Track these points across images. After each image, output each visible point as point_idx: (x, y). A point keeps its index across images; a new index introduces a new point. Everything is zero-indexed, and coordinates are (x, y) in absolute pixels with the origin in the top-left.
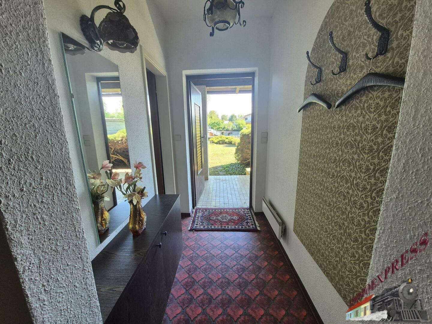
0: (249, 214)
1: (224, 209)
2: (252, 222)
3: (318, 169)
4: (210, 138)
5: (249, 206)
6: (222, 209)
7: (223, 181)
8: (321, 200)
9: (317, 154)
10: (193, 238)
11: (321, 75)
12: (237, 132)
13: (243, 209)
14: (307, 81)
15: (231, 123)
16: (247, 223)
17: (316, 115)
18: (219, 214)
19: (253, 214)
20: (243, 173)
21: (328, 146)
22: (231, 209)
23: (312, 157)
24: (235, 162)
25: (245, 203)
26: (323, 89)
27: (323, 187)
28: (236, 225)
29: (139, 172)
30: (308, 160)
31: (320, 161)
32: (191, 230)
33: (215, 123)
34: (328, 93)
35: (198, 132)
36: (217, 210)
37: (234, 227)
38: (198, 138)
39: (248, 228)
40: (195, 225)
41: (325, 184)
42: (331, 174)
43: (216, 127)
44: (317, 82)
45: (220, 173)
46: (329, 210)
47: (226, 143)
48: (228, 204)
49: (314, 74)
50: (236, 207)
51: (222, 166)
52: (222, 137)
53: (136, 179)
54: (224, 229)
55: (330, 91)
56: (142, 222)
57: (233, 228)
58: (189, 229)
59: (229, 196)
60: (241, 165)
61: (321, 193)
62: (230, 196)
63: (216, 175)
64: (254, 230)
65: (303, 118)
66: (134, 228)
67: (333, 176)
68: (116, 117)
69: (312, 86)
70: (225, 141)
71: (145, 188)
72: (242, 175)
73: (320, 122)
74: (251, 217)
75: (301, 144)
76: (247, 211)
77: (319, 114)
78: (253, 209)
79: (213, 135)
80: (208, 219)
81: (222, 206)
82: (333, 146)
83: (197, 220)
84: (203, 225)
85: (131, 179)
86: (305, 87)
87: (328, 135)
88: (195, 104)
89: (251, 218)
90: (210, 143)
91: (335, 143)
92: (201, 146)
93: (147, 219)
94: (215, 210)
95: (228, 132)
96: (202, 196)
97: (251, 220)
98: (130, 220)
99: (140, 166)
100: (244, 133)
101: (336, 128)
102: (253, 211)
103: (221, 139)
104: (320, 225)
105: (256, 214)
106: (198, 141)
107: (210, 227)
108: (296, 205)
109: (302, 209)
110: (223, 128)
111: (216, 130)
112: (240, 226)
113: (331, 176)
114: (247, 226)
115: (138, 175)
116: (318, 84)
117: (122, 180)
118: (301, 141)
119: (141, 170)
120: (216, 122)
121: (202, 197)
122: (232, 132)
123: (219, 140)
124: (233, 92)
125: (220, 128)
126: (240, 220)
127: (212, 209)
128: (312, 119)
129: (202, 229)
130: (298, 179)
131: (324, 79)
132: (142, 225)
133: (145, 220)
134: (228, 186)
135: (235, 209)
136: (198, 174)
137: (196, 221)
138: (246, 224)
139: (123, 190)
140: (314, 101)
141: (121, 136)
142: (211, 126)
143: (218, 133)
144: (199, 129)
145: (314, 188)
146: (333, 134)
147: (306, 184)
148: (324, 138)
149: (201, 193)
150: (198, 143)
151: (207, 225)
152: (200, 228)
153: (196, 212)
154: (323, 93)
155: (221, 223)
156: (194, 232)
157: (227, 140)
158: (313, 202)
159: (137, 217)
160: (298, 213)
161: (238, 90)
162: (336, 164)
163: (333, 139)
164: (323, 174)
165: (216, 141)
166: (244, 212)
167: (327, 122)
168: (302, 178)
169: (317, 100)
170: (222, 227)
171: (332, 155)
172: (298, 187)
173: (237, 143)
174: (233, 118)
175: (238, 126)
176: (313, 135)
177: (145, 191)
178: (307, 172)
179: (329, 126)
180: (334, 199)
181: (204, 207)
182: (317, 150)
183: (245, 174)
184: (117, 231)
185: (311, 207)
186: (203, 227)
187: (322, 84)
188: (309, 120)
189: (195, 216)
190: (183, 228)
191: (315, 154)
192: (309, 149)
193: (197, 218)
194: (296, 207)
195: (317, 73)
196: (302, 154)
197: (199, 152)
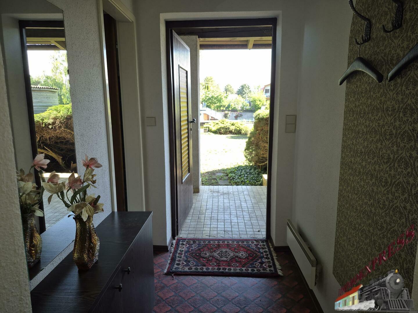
0: (265, 248)
1: (224, 240)
2: (269, 261)
3: (367, 174)
4: (204, 123)
5: (265, 236)
6: (220, 240)
7: (223, 194)
8: (370, 221)
9: (365, 150)
10: (172, 286)
11: (370, 30)
12: (249, 114)
13: (256, 241)
14: (352, 38)
15: (239, 98)
16: (262, 263)
17: (364, 90)
18: (216, 248)
19: (272, 249)
20: (257, 182)
21: (380, 137)
22: (235, 240)
23: (359, 155)
24: (245, 164)
25: (259, 231)
26: (372, 51)
27: (373, 200)
28: (244, 267)
29: (91, 172)
30: (353, 159)
31: (369, 160)
32: (169, 273)
33: (212, 97)
34: (379, 59)
35: (184, 114)
36: (212, 242)
37: (240, 270)
38: (184, 123)
39: (262, 271)
40: (176, 266)
41: (376, 197)
42: (383, 180)
43: (216, 105)
44: (365, 41)
45: (220, 182)
46: (381, 236)
47: (231, 132)
48: (230, 233)
49: (362, 28)
50: (244, 237)
51: (223, 171)
52: (225, 123)
53: (85, 184)
54: (223, 272)
55: (383, 55)
56: (94, 251)
57: (238, 271)
58: (165, 271)
59: (232, 218)
60: (255, 169)
61: (371, 211)
62: (235, 220)
63: (212, 184)
64: (273, 276)
65: (347, 94)
66: (81, 258)
67: (386, 183)
68: (43, 82)
69: (359, 46)
70: (229, 128)
71: (99, 197)
72: (256, 185)
73: (369, 101)
74: (267, 255)
75: (343, 135)
76: (262, 244)
77: (368, 88)
78: (272, 242)
79: (210, 118)
80: (198, 256)
81: (221, 235)
82: (386, 138)
83: (178, 257)
84: (189, 266)
85: (79, 183)
86: (349, 47)
87: (380, 122)
88: (179, 67)
89: (269, 256)
90: (204, 132)
91: (388, 134)
92: (188, 137)
93: (101, 246)
94: (209, 242)
95: (235, 114)
96: (188, 218)
97: (269, 259)
98: (75, 246)
99: (93, 164)
100: (261, 116)
101: (389, 111)
102: (273, 244)
103: (223, 126)
104: (369, 260)
105: (278, 250)
106: (184, 127)
107: (201, 269)
108: (337, 230)
109: (345, 238)
110: (227, 106)
111: (214, 110)
112: (250, 267)
113: (383, 184)
114: (261, 269)
115: (91, 177)
116: (367, 44)
117: (66, 184)
118: (343, 129)
119: (93, 170)
120: (215, 96)
121: (188, 220)
122: (243, 114)
123: (220, 127)
124: (244, 46)
125: (221, 106)
126: (250, 258)
127: (204, 240)
128: (359, 97)
129: (187, 272)
130: (339, 189)
131: (374, 36)
132: (93, 255)
133: (98, 247)
134: (232, 203)
135: (243, 241)
136: (183, 181)
137: (177, 259)
138: (260, 265)
139: (66, 199)
140: (360, 70)
141: (53, 116)
142: (206, 103)
143: (219, 116)
144: (186, 109)
145: (361, 202)
146: (386, 120)
147: (350, 197)
148: (374, 126)
149: (186, 214)
150: (184, 132)
151: (195, 266)
152: (183, 270)
153: (177, 244)
154: (373, 57)
155: (219, 262)
156: (173, 277)
157: (232, 128)
158: (360, 225)
159: (85, 241)
160: (340, 245)
161: (251, 44)
162: (390, 164)
163: (386, 127)
164: (374, 180)
165: (214, 129)
166: (256, 245)
167: (378, 102)
168: (344, 187)
169: (365, 67)
170: (220, 269)
171: (384, 151)
172: (340, 203)
173: (250, 132)
174: (245, 90)
175: (252, 103)
176: (359, 121)
177: (100, 202)
178: (351, 177)
179: (380, 107)
180: (388, 219)
181: (191, 236)
182: (366, 144)
183: (261, 185)
184: (54, 264)
185: (357, 233)
186: (189, 269)
187: (372, 44)
188: (354, 98)
189: (175, 251)
190: (155, 271)
191: (363, 150)
192: (354, 141)
193: (179, 254)
194: (336, 234)
195: (365, 26)
196: (345, 150)
197: (185, 145)
